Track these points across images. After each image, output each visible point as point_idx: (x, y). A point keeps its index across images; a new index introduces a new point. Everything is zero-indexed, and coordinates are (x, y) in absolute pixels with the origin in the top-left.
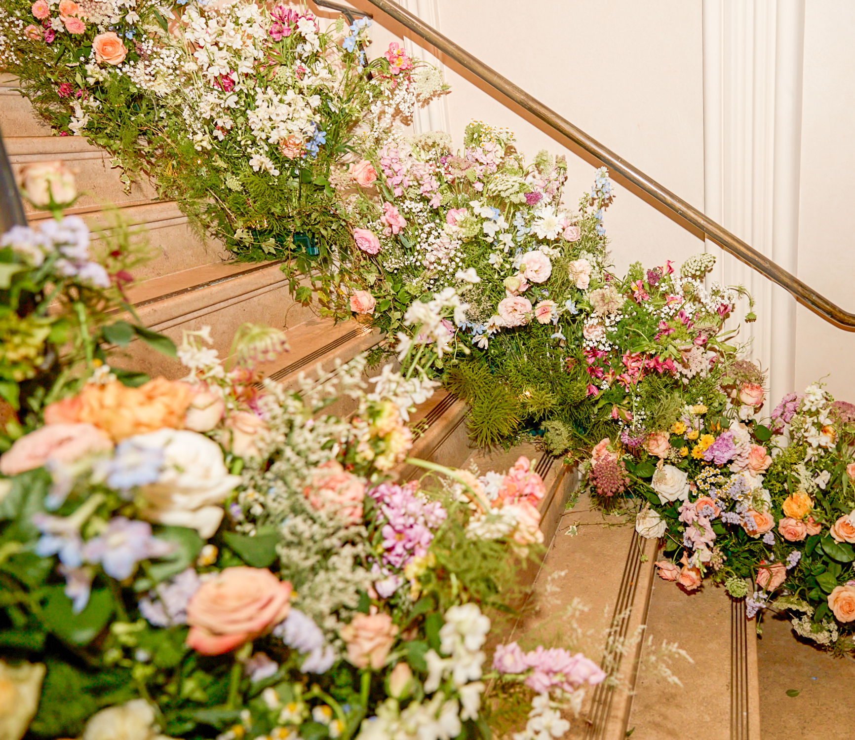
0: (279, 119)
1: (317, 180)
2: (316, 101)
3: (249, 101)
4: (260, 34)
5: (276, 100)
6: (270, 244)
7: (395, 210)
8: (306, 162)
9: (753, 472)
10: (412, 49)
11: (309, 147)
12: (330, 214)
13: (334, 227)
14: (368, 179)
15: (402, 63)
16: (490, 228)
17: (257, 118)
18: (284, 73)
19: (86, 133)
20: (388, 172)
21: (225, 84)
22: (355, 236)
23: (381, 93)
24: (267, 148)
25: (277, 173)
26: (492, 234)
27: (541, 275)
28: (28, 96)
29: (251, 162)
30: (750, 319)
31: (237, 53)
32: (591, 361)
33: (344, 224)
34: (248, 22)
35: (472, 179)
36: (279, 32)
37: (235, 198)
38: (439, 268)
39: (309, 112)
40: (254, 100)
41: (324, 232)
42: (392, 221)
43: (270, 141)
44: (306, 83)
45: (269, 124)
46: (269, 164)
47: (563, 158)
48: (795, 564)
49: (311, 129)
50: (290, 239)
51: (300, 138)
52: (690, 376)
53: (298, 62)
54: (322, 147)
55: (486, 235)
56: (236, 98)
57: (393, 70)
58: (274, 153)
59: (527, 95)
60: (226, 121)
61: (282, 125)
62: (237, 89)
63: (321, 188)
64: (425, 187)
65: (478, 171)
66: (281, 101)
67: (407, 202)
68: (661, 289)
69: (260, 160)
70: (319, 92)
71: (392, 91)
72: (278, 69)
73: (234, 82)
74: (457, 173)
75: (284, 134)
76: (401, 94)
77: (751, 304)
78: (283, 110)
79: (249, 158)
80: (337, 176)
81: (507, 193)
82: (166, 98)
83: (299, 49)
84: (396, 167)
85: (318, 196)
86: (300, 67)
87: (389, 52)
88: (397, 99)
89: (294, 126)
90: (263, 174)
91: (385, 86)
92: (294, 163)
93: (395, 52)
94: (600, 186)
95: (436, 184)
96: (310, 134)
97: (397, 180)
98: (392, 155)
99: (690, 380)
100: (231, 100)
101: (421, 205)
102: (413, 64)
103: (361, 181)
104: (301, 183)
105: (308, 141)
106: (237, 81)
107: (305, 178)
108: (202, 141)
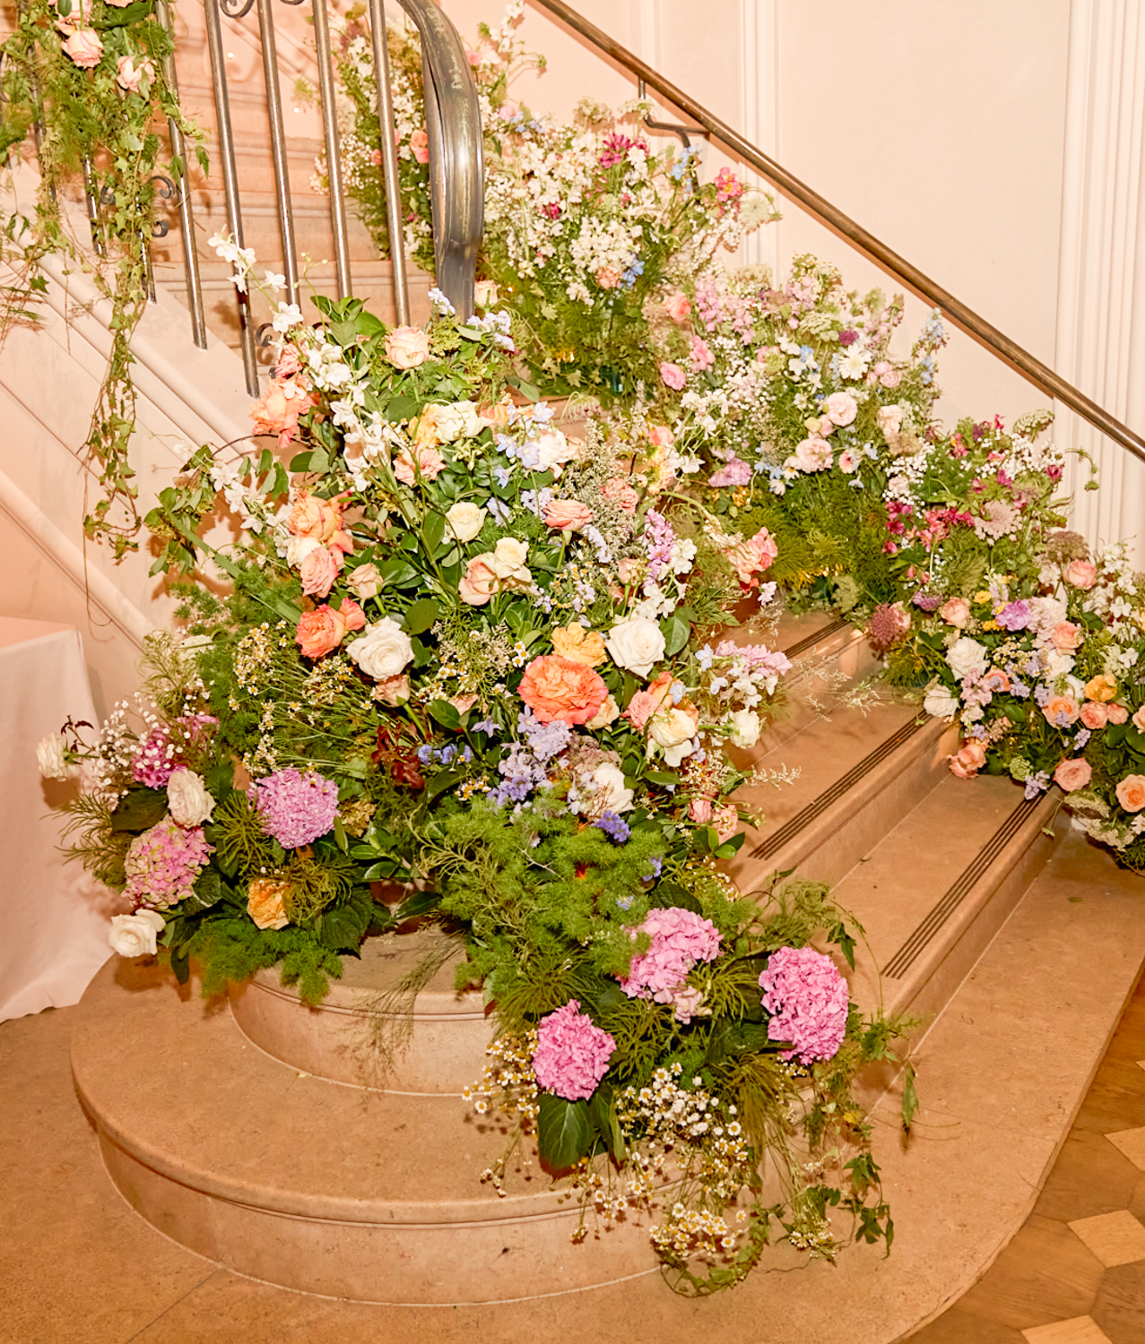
0: (600, 248)
1: (630, 312)
2: (637, 231)
3: (574, 231)
4: (591, 161)
5: (599, 229)
6: (575, 377)
7: (705, 345)
8: (621, 292)
9: (1059, 651)
10: (746, 173)
11: (625, 277)
12: (637, 347)
13: (641, 361)
14: (682, 312)
15: (731, 190)
16: (796, 366)
17: (579, 248)
18: (610, 202)
19: (416, 257)
20: (703, 305)
21: (553, 212)
22: (662, 371)
23: (707, 221)
24: (584, 278)
25: (591, 302)
26: (798, 373)
27: (845, 417)
28: (363, 218)
29: (568, 291)
30: (1092, 487)
31: (568, 184)
32: (893, 516)
33: (651, 358)
34: (582, 150)
35: (786, 316)
36: (610, 160)
37: (547, 327)
38: (743, 407)
39: (630, 242)
40: (580, 230)
41: (631, 365)
42: (701, 356)
43: (589, 270)
44: (630, 212)
45: (590, 254)
46: (585, 293)
47: (902, 298)
48: (1083, 745)
49: (630, 260)
50: (596, 372)
51: (617, 269)
52: (996, 538)
53: (624, 189)
54: (638, 277)
55: (792, 373)
56: (561, 226)
57: (722, 196)
58: (592, 284)
59: (858, 227)
60: (549, 250)
61: (603, 255)
62: (563, 218)
63: (634, 320)
64: (739, 322)
65: (795, 306)
66: (604, 230)
67: (720, 338)
68: (983, 446)
69: (577, 289)
70: (640, 222)
71: (718, 220)
72: (604, 197)
73: (560, 211)
74: (773, 309)
75: (603, 263)
76: (727, 222)
77: (1094, 471)
78: (606, 239)
79: (566, 286)
80: (650, 307)
81: (817, 330)
82: (493, 224)
83: (627, 177)
84: (711, 301)
85: (628, 329)
86: (626, 195)
87: (720, 178)
88: (722, 228)
89: (614, 256)
90: (579, 302)
91: (711, 215)
92: (609, 293)
93: (725, 178)
94: (930, 329)
95: (749, 319)
96: (628, 264)
97: (711, 314)
98: (709, 287)
99: (996, 542)
100: (557, 228)
101: (734, 342)
102: (744, 189)
103: (674, 314)
104: (613, 315)
105: (625, 271)
106: (563, 209)
107: (618, 309)
108: (527, 269)
